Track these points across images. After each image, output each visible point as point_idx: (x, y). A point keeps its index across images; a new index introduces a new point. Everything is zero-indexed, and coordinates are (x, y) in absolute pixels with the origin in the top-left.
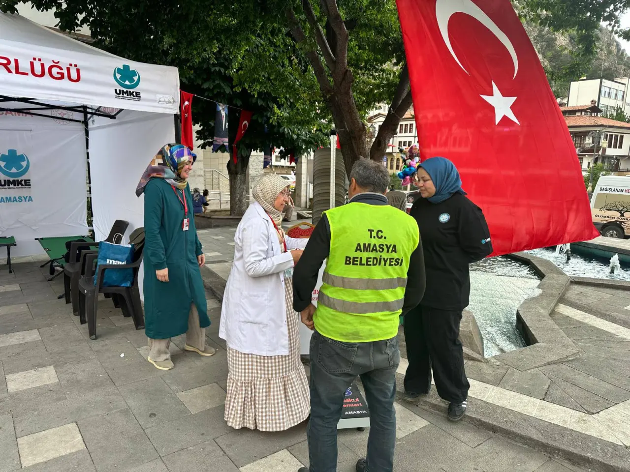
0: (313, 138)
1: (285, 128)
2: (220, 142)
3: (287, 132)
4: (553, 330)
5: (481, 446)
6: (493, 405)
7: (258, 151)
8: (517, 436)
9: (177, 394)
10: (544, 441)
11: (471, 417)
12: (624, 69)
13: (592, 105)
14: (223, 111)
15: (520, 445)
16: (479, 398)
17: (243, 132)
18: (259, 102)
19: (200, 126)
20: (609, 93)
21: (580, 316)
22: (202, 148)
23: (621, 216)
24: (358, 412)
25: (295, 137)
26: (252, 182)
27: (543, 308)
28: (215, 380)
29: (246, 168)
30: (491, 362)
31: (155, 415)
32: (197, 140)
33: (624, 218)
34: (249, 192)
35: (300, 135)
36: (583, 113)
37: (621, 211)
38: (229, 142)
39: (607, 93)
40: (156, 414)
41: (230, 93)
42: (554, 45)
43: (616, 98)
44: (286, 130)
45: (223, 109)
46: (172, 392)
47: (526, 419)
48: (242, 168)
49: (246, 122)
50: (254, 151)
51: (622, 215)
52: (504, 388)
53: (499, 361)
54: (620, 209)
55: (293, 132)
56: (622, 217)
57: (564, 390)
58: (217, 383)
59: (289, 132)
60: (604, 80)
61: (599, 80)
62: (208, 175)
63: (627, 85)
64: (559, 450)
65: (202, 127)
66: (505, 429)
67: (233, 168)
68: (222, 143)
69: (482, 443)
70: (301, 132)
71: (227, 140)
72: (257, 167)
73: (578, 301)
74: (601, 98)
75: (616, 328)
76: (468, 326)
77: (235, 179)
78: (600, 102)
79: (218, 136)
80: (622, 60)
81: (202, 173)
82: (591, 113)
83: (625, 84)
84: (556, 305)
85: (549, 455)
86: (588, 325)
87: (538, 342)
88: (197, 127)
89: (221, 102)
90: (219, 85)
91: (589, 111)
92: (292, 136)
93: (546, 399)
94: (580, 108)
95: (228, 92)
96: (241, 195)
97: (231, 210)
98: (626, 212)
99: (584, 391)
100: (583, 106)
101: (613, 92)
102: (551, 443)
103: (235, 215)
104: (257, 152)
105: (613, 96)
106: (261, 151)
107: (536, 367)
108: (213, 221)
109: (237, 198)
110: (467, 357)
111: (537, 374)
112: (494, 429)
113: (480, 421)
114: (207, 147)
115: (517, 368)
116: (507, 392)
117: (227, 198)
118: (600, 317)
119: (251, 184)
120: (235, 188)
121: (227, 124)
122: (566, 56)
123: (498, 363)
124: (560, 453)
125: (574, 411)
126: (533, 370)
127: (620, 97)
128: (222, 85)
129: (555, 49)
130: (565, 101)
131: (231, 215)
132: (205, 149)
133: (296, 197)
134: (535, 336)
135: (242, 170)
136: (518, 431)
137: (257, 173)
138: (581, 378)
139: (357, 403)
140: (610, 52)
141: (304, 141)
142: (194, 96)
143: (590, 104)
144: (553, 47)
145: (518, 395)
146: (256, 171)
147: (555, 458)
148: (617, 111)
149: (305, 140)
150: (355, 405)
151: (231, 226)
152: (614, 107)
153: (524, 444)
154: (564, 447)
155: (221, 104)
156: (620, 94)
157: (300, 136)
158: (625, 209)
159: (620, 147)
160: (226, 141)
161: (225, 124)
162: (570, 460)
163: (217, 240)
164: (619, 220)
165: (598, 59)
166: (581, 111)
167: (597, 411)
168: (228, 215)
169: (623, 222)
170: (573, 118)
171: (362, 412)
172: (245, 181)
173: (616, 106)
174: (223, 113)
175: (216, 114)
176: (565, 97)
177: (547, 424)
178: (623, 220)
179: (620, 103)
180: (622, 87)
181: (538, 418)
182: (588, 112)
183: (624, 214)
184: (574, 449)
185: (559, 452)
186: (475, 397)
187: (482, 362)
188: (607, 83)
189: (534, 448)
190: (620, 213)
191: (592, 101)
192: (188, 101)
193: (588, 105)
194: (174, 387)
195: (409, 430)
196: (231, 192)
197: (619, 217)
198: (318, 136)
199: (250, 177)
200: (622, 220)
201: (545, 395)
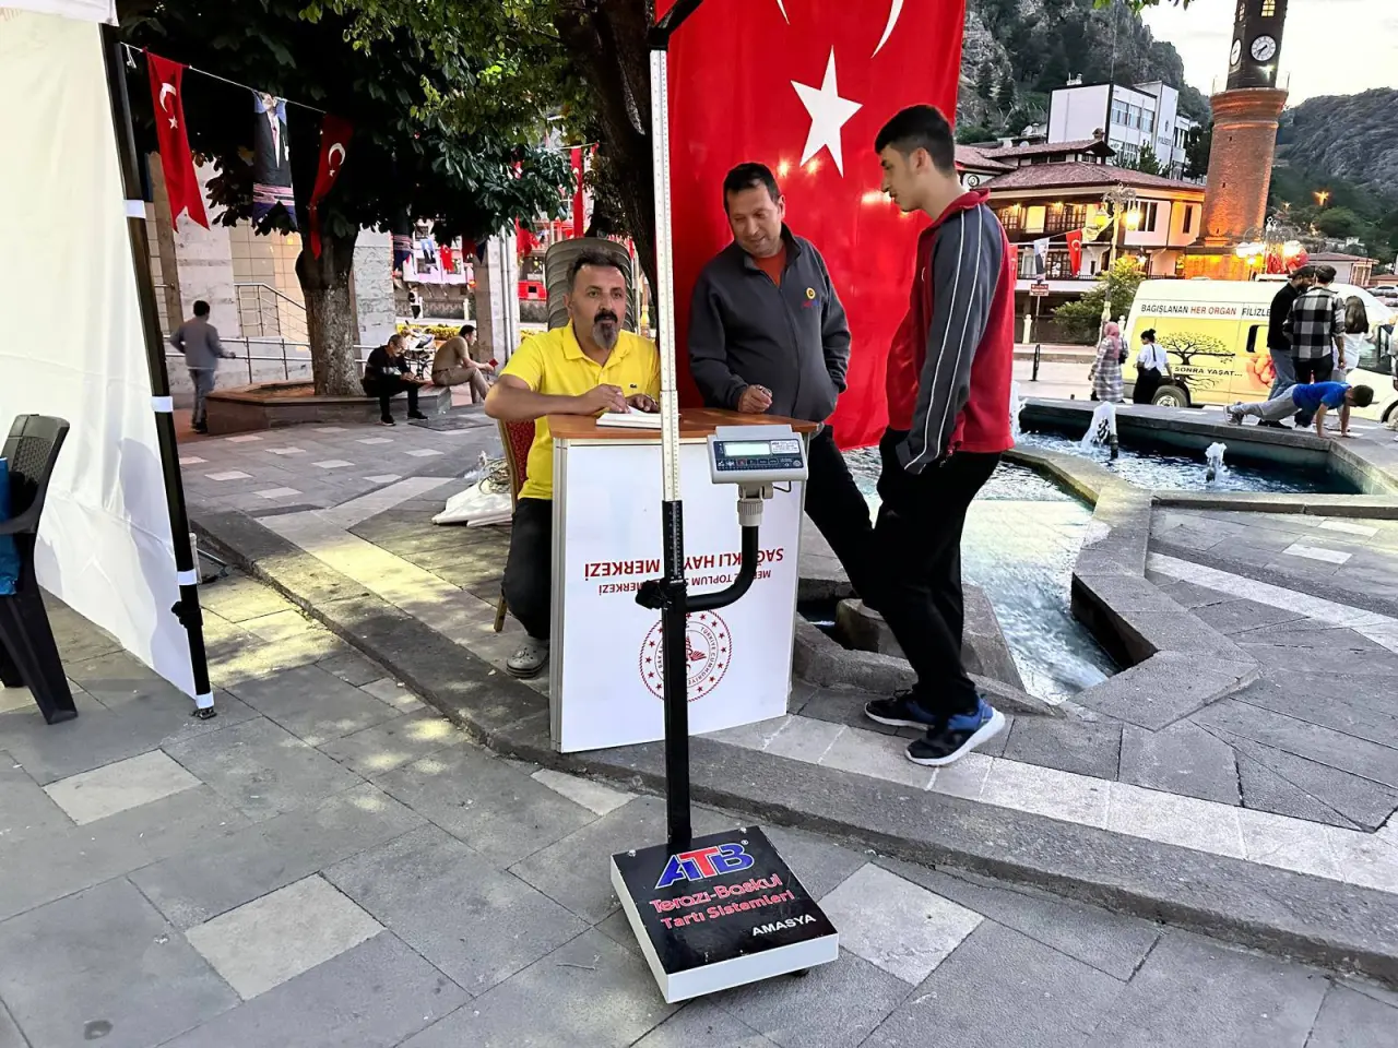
0: (518, 189)
1: (444, 161)
2: (269, 198)
3: (451, 172)
4: (1176, 617)
5: (1142, 971)
6: (1132, 839)
7: (376, 227)
8: (1229, 927)
9: (187, 933)
10: (1309, 933)
11: (1094, 886)
12: (1150, 68)
13: (1097, 141)
14: (272, 109)
15: (1240, 949)
16: (1090, 822)
17: (332, 172)
18: (371, 91)
19: (216, 168)
20: (1127, 114)
21: (1209, 578)
22: (226, 223)
23: (1184, 364)
24: (791, 923)
25: (472, 184)
26: (365, 313)
27: (1131, 566)
28: (315, 866)
29: (348, 273)
30: (1072, 714)
31: (105, 1026)
32: (212, 206)
33: (1189, 367)
34: (359, 340)
35: (485, 180)
36: (1080, 157)
37: (1184, 352)
38: (297, 196)
39: (1122, 117)
40: (111, 1021)
41: (288, 64)
42: (1014, 11)
43: (1138, 126)
44: (448, 165)
45: (275, 110)
46: (167, 929)
47: (1233, 869)
48: (338, 271)
49: (338, 147)
50: (365, 227)
51: (1186, 362)
52: (1135, 783)
53: (1092, 710)
54: (1182, 350)
55: (468, 172)
56: (1186, 367)
57: (1275, 771)
58: (322, 876)
59: (458, 174)
60: (1116, 87)
61: (1108, 86)
62: (248, 301)
63: (1158, 99)
64: (1353, 954)
65: (221, 171)
66: (1195, 910)
67: (313, 272)
68: (276, 201)
69: (1143, 961)
70: (486, 174)
71: (289, 192)
72: (375, 277)
73: (1184, 545)
74: (1111, 126)
75: (1295, 599)
76: (988, 625)
77: (321, 299)
78: (1110, 136)
79: (265, 182)
80: (1143, 48)
81: (232, 294)
82: (1095, 156)
83: (1155, 97)
84: (1149, 558)
85: (1326, 971)
86: (1234, 597)
87: (1157, 651)
88: (207, 172)
89: (266, 91)
90: (256, 41)
91: (1090, 152)
92: (464, 183)
93: (1247, 803)
94: (1073, 147)
95: (282, 62)
96: (341, 343)
97: (315, 384)
98: (1195, 353)
99: (1319, 767)
100: (1079, 142)
101: (1134, 113)
102: (1327, 935)
103: (328, 395)
104: (373, 230)
105: (1134, 122)
106: (382, 230)
107: (1182, 717)
108: (268, 410)
109: (331, 351)
110: (1010, 707)
111: (1192, 734)
112: (1161, 913)
113: (1120, 893)
114: (239, 221)
115: (1140, 723)
116: (1149, 796)
117: (302, 351)
118: (1249, 577)
119: (363, 319)
120: (323, 325)
121: (287, 149)
122: (1040, 35)
123: (1091, 716)
124: (1355, 963)
125: (1330, 829)
126: (1179, 725)
127: (1146, 125)
128: (265, 40)
129: (1017, 21)
130: (1041, 132)
131: (316, 394)
132: (235, 225)
133: (481, 351)
134: (1143, 635)
135: (338, 277)
136: (1232, 913)
137: (378, 292)
138: (1292, 733)
139: (775, 891)
140: (1122, 31)
141: (497, 196)
142: (186, 71)
143: (1093, 137)
144: (1012, 16)
145: (1181, 802)
146: (373, 288)
147: (1343, 978)
148: (1143, 155)
149: (501, 192)
150: (776, 899)
151: (319, 422)
152: (1136, 146)
153: (1250, 946)
154: (1362, 944)
155: (267, 96)
156: (1147, 117)
157: (486, 184)
158: (1191, 350)
159: (1152, 228)
160: (285, 195)
161: (280, 149)
162: (1384, 980)
163: (284, 456)
164: (1180, 372)
165: (1100, 44)
166: (1076, 152)
167: (1381, 822)
168: (308, 395)
169: (1188, 376)
170: (1061, 168)
171: (801, 921)
172: (347, 305)
173: (1141, 144)
174: (274, 121)
175: (253, 123)
176: (1041, 124)
177: (1288, 876)
178: (1188, 373)
179: (1147, 137)
180: (1150, 104)
181: (1259, 862)
182: (1089, 155)
183: (1190, 360)
184: (1391, 947)
185: (1352, 960)
186: (1080, 821)
187: (1050, 716)
188: (1122, 93)
189: (1280, 954)
190: (1183, 357)
191: (1096, 132)
192: (173, 83)
193: (1089, 141)
194: (176, 910)
195: (937, 950)
196: (311, 335)
197: (1180, 367)
198: (531, 182)
199: (358, 302)
200: (1185, 373)
201: (1242, 793)
